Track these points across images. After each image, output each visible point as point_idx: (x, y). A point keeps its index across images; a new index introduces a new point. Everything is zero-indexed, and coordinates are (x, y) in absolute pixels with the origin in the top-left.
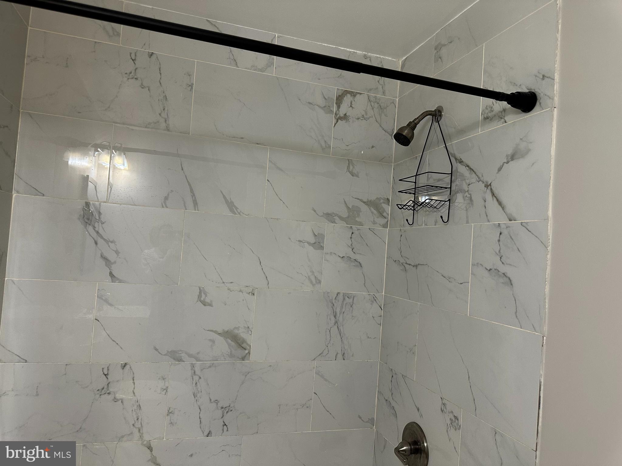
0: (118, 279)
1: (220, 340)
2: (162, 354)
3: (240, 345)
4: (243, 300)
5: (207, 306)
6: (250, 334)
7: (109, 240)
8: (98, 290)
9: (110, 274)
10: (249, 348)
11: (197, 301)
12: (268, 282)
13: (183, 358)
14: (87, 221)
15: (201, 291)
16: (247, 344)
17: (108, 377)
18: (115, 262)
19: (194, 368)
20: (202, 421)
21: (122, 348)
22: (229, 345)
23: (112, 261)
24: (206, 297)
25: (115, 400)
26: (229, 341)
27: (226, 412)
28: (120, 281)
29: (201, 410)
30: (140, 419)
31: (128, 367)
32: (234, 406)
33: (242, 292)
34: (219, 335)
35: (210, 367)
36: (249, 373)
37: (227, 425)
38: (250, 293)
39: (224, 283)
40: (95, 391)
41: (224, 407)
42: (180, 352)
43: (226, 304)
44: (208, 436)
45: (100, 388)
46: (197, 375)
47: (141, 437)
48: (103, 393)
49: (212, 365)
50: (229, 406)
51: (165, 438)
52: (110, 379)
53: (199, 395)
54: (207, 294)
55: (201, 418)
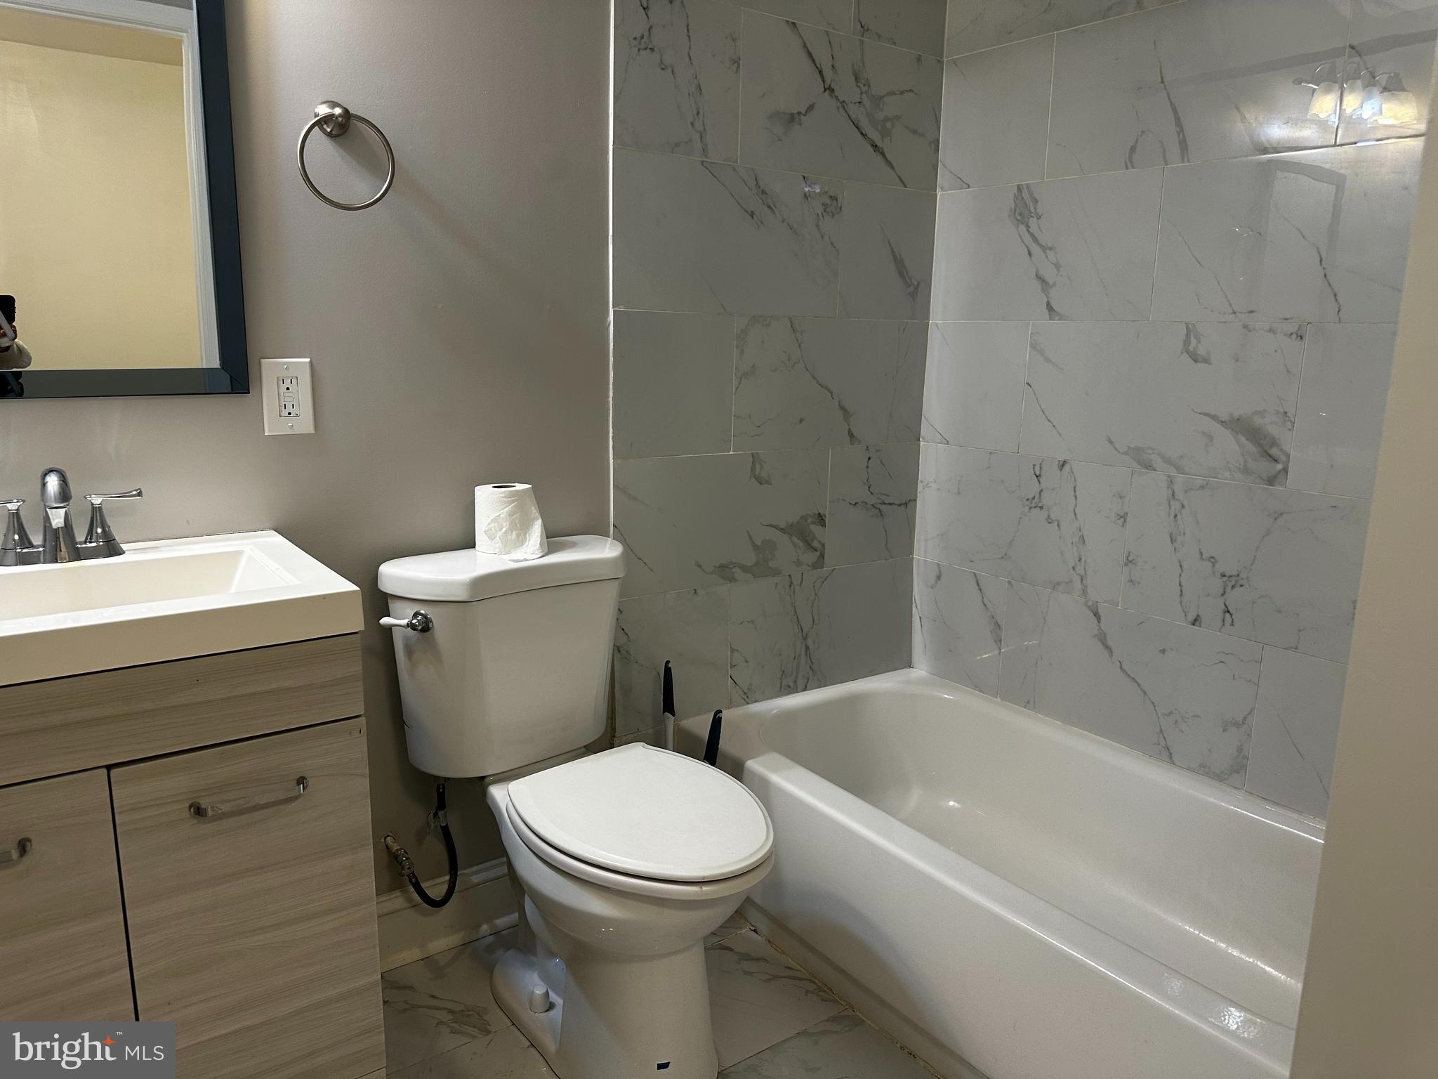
0: (1058, 314)
1: (1225, 437)
2: (1119, 452)
3: (1265, 451)
4: (1276, 351)
5: (1199, 362)
6: (1290, 430)
7: (1047, 245)
8: (1032, 333)
9: (1047, 305)
10: (1284, 459)
12: (1339, 307)
13: (1153, 462)
14: (1019, 218)
16: (1281, 450)
17: (1041, 480)
18: (1055, 284)
19: (1172, 486)
20: (1184, 592)
21: (1059, 434)
22: (1241, 447)
23: (1051, 283)
24: (1199, 345)
25: (1049, 520)
26: (1243, 439)
27: (1231, 586)
28: (1062, 318)
29: (1182, 570)
30: (1083, 560)
31: (1067, 467)
32: (1247, 578)
33: (1275, 333)
34: (1221, 425)
35: (1202, 487)
36: (1281, 514)
37: (1232, 612)
38: (1292, 334)
39: (1234, 313)
40: (1024, 500)
41: (1228, 574)
42: (1150, 451)
43: (1237, 361)
44: (1194, 625)
45: (1030, 497)
46: (1177, 500)
47: (1084, 592)
48: (1033, 505)
49: (1207, 484)
50: (1238, 575)
51: (1120, 605)
52: (1043, 485)
53: (1180, 539)
54: (1200, 338)
55: (1182, 586)
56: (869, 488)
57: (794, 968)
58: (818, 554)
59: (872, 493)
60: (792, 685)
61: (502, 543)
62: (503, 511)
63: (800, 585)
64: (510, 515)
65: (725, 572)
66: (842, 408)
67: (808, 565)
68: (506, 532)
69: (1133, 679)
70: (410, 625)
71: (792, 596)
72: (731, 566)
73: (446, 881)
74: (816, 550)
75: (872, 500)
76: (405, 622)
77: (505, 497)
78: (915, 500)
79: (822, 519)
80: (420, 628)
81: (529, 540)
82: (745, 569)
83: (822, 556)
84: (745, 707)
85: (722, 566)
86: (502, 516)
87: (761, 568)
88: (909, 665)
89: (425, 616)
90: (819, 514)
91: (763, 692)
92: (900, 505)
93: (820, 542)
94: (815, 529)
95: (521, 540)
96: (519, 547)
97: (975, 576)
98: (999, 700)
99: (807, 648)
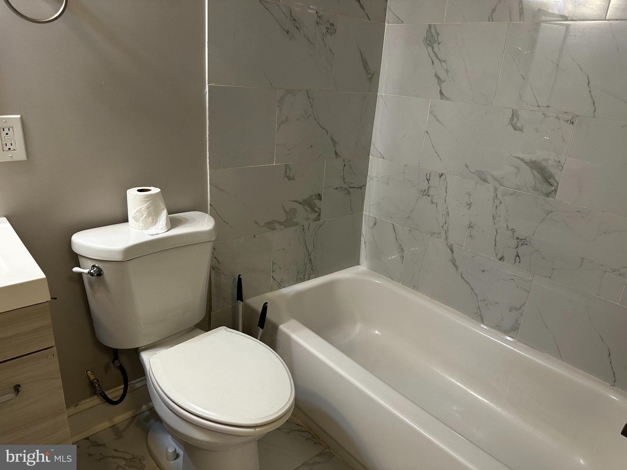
0: (445, 97)
1: (526, 169)
2: (471, 172)
3: (546, 180)
4: (558, 129)
5: (517, 130)
6: (561, 170)
7: (442, 60)
8: (431, 106)
9: (440, 92)
10: (556, 185)
11: (509, 124)
12: (595, 109)
13: (488, 179)
14: (428, 42)
15: (514, 114)
16: (555, 180)
17: (429, 182)
18: (445, 80)
19: (496, 192)
20: (497, 244)
21: (441, 160)
22: (534, 176)
23: (443, 80)
24: (518, 121)
25: (432, 202)
26: (536, 172)
27: (521, 244)
28: (447, 99)
29: (497, 234)
30: (447, 223)
31: (443, 177)
32: (530, 241)
33: (559, 119)
34: (525, 164)
35: (512, 194)
36: (551, 212)
37: (520, 257)
38: (568, 121)
39: (539, 106)
40: (420, 191)
41: (520, 238)
42: (486, 173)
43: (537, 132)
44: (500, 260)
45: (423, 190)
46: (498, 199)
47: (446, 238)
48: (425, 194)
49: (514, 193)
50: (525, 239)
51: (464, 247)
52: (430, 185)
53: (497, 219)
54: (519, 118)
55: (496, 241)
56: (344, 180)
57: (300, 425)
58: (317, 214)
59: (345, 183)
60: (302, 278)
61: (143, 224)
62: (143, 206)
63: (308, 230)
64: (147, 208)
65: (270, 225)
66: (332, 140)
67: (312, 219)
68: (145, 218)
69: (467, 282)
70: (89, 273)
71: (304, 235)
72: (274, 222)
73: (122, 388)
74: (316, 212)
75: (345, 186)
76: (86, 271)
77: (144, 198)
78: (366, 185)
79: (320, 197)
80: (95, 274)
81: (159, 222)
82: (280, 223)
83: (319, 215)
84: (279, 290)
85: (269, 223)
86: (143, 209)
87: (288, 223)
88: (358, 264)
89: (98, 268)
90: (319, 194)
91: (288, 282)
92: (358, 188)
93: (318, 208)
94: (317, 202)
95: (155, 221)
96: (153, 225)
97: (393, 225)
98: (400, 284)
99: (310, 260)
